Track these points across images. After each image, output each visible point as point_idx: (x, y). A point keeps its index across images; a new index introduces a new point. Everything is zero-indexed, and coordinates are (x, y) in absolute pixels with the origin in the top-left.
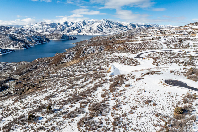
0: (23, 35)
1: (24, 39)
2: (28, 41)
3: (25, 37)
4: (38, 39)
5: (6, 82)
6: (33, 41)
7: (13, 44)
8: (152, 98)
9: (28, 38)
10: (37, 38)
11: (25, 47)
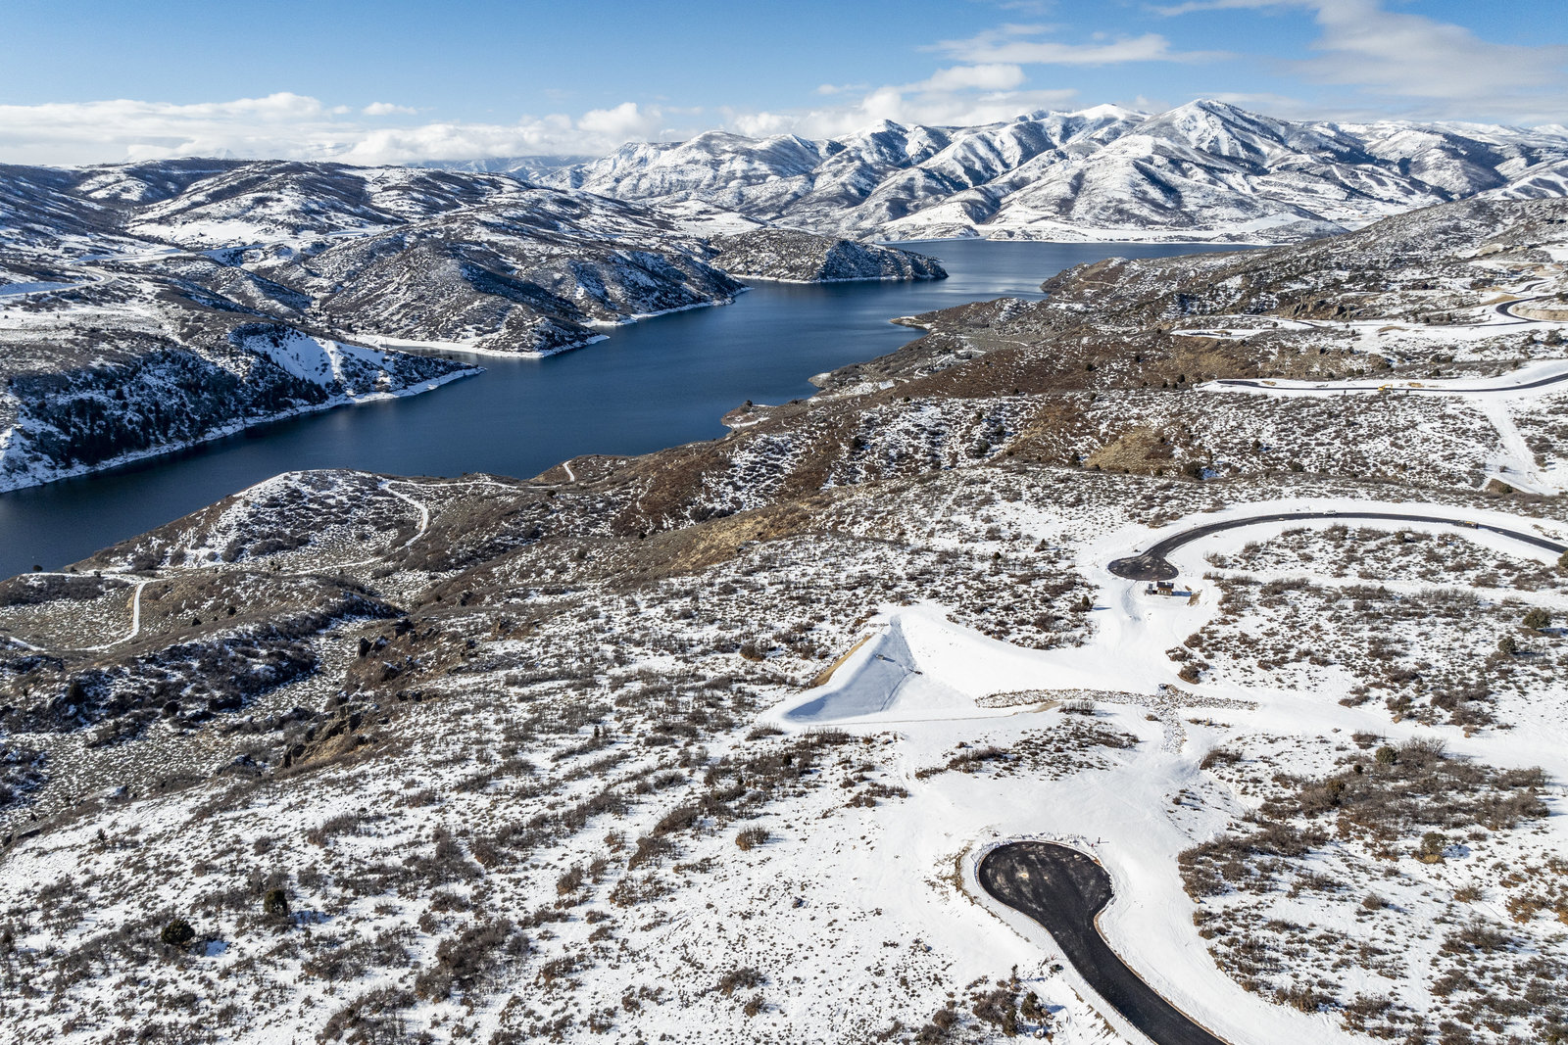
0: (556, 250)
1: (557, 276)
2: (580, 293)
3: (562, 263)
4: (653, 275)
5: (325, 626)
6: (617, 292)
7: (475, 319)
8: (783, 962)
9: (583, 273)
10: (645, 268)
11: (550, 341)
